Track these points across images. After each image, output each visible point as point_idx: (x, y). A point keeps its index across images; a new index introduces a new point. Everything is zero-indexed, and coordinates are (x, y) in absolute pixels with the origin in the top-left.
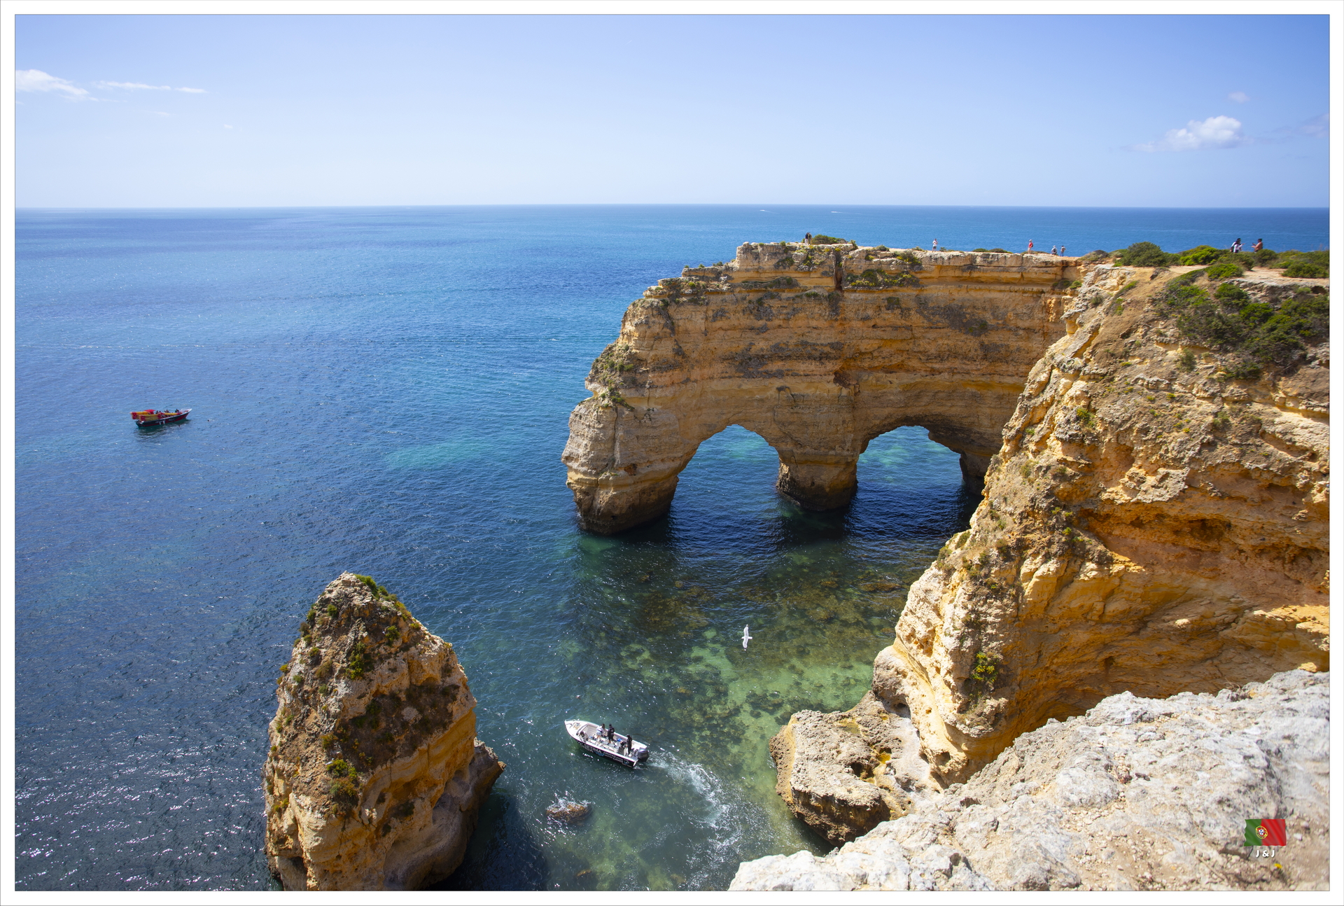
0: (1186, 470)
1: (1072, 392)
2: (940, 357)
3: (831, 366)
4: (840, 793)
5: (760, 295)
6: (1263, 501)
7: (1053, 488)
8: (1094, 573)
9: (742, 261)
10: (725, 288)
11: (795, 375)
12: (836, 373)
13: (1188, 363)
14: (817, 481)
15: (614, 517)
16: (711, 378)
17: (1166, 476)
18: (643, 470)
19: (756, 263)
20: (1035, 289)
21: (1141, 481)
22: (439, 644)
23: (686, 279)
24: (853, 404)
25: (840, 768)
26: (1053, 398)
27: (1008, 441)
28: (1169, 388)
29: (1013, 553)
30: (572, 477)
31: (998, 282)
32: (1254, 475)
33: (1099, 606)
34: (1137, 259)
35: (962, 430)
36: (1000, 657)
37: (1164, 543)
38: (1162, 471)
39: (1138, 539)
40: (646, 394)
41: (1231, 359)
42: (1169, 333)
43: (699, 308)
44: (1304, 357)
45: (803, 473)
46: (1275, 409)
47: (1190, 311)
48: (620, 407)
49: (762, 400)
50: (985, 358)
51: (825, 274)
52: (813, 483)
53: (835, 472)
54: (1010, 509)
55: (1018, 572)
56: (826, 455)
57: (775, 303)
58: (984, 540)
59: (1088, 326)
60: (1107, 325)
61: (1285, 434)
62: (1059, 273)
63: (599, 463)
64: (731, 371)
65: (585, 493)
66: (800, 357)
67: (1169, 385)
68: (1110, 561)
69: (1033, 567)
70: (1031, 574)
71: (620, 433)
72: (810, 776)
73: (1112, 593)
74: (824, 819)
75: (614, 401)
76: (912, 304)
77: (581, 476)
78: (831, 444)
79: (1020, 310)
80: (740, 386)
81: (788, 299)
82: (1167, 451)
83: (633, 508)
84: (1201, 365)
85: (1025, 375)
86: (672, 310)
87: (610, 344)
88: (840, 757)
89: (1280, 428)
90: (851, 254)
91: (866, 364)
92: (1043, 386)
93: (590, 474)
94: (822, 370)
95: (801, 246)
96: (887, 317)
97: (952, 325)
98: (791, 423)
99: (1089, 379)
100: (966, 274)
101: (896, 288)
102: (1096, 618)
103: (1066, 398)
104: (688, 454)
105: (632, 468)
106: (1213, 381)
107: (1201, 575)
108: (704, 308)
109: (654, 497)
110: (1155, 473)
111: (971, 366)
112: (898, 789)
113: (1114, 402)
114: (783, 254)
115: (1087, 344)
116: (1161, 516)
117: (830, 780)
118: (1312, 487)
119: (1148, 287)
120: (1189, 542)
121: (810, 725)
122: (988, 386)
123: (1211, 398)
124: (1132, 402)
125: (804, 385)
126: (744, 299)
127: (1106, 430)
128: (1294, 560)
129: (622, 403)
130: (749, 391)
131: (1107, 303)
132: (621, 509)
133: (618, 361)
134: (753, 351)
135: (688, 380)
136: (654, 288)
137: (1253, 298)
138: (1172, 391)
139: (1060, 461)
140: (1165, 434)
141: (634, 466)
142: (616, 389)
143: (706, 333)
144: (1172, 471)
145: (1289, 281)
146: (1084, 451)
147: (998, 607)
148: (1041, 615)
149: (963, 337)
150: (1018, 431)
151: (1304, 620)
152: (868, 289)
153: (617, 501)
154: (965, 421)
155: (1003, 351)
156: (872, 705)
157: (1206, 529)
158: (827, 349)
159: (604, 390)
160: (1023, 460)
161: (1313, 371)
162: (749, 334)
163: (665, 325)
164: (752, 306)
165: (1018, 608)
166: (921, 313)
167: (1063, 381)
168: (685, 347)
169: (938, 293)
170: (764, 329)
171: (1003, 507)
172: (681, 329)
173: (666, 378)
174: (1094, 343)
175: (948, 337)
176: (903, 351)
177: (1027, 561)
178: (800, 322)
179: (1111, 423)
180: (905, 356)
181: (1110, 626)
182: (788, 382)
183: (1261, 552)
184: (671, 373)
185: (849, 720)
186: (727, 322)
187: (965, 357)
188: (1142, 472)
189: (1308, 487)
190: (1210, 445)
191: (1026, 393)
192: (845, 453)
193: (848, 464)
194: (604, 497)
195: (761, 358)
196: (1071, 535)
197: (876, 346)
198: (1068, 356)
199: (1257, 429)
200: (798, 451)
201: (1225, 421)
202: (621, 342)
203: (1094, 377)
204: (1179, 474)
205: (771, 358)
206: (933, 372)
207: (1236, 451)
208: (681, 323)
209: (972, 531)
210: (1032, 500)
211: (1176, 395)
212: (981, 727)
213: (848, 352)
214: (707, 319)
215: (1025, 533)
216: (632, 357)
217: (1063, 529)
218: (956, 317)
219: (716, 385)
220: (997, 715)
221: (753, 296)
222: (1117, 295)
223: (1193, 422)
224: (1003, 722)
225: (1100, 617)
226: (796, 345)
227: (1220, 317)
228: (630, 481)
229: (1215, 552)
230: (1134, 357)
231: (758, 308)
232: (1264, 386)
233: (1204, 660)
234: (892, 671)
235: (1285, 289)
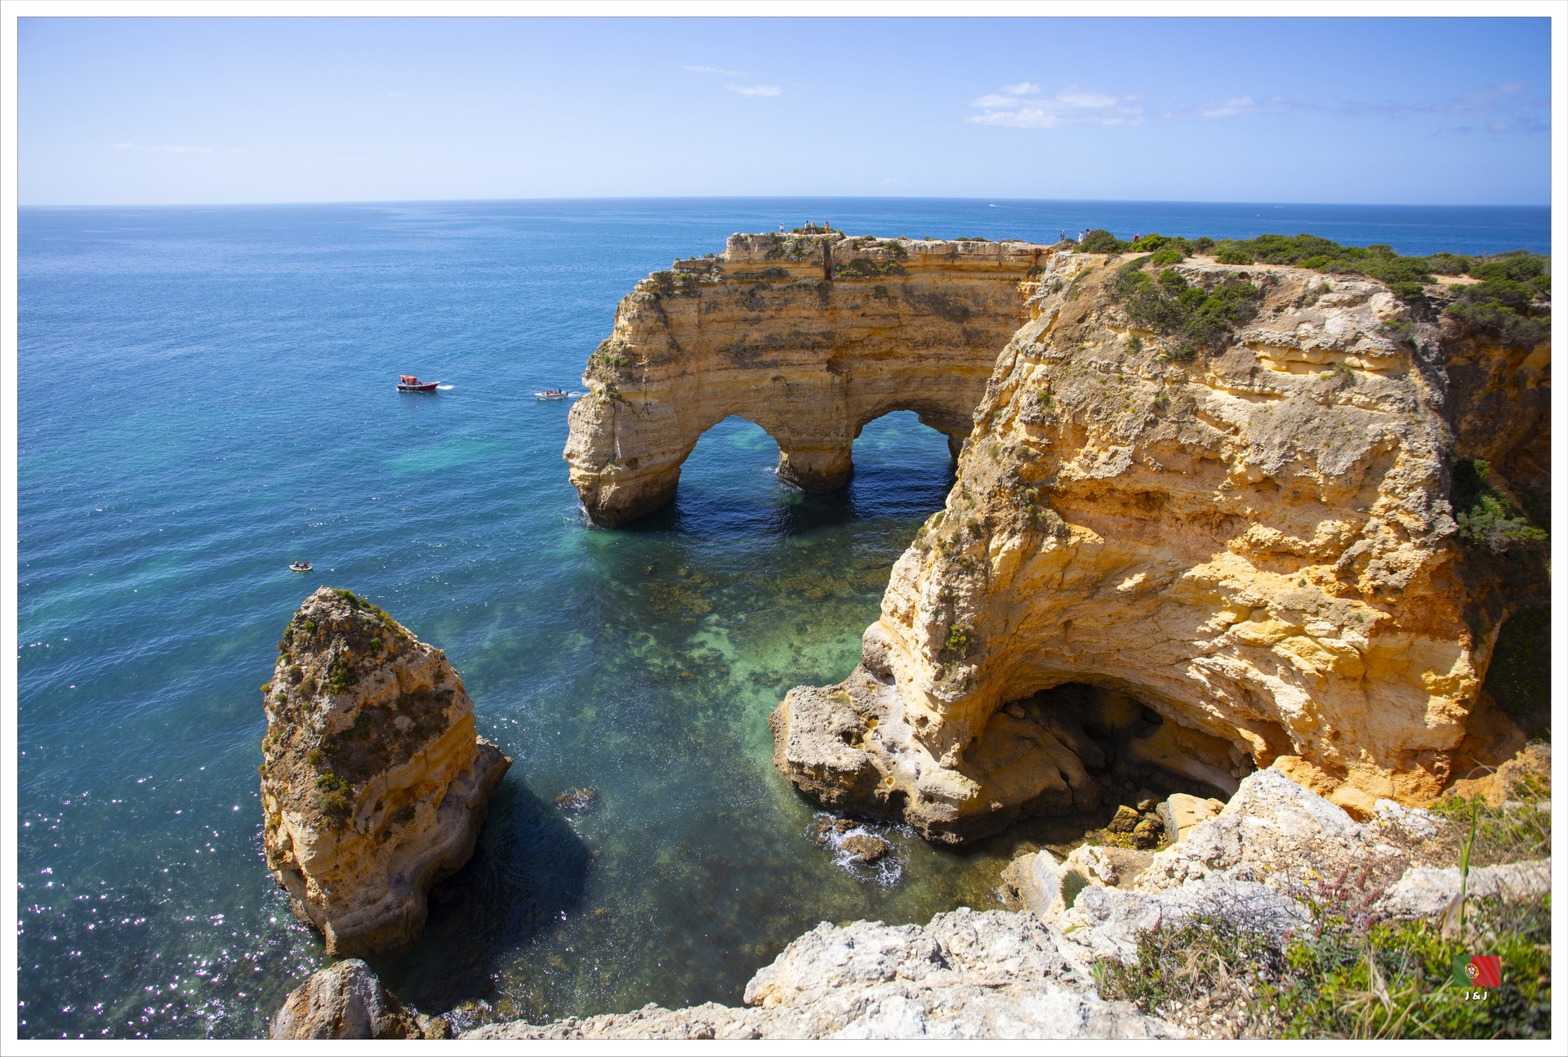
0: (1132, 448)
1: (1034, 376)
2: (926, 344)
3: (823, 355)
4: (830, 760)
5: (752, 286)
6: (1195, 473)
7: (1017, 468)
8: (1054, 546)
9: (733, 252)
10: (716, 280)
11: (790, 365)
12: (828, 362)
13: (1135, 346)
14: (814, 467)
15: (618, 511)
16: (708, 370)
17: (1115, 453)
18: (644, 464)
19: (746, 254)
20: (1012, 276)
21: (1094, 459)
22: (429, 651)
23: (678, 271)
24: (846, 392)
25: (830, 737)
26: (1017, 382)
27: (979, 424)
28: (1119, 370)
29: (982, 531)
30: (575, 473)
31: (978, 269)
32: (1189, 450)
33: (1058, 576)
34: (1093, 246)
35: (948, 413)
36: (971, 627)
37: (1114, 515)
38: (1112, 448)
39: (1092, 513)
40: (644, 389)
41: (1172, 342)
42: (1118, 318)
43: (691, 301)
44: (1231, 339)
45: (801, 459)
46: (1208, 388)
47: (1137, 296)
48: (618, 403)
49: (757, 391)
50: (967, 343)
51: (815, 264)
52: (810, 469)
53: (831, 457)
54: (980, 489)
55: (987, 549)
56: (822, 441)
57: (764, 293)
58: (958, 519)
59: (1048, 312)
60: (1066, 310)
61: (1214, 411)
62: (1034, 261)
63: (600, 459)
64: (727, 362)
65: (588, 489)
66: (793, 347)
67: (1118, 367)
68: (1068, 534)
69: (1000, 543)
70: (999, 549)
71: (619, 429)
72: (803, 747)
73: (1070, 562)
74: (817, 785)
75: (611, 396)
76: (898, 293)
77: (583, 472)
78: (826, 431)
79: (999, 296)
80: (736, 377)
81: (779, 290)
82: (1116, 430)
83: (637, 501)
84: (1147, 346)
85: (994, 360)
86: (664, 303)
87: (605, 340)
88: (832, 727)
89: (1210, 406)
90: (839, 243)
91: (857, 352)
92: (1009, 371)
93: (592, 470)
94: (815, 359)
95: (791, 237)
96: (875, 305)
97: (937, 312)
98: (787, 412)
99: (1049, 363)
100: (949, 263)
101: (883, 277)
102: (1056, 586)
103: (1029, 382)
104: (688, 446)
105: (632, 463)
106: (1156, 362)
107: (1144, 543)
108: (697, 301)
109: (657, 489)
110: (1106, 450)
111: (955, 352)
112: (883, 750)
113: (1071, 384)
114: (773, 244)
115: (1048, 329)
116: (1111, 490)
117: (822, 749)
118: (1235, 459)
119: (1101, 273)
120: (1136, 513)
121: (804, 700)
122: (971, 370)
123: (1155, 377)
124: (1086, 384)
125: (799, 374)
126: (736, 290)
127: (1063, 411)
128: (1219, 525)
129: (619, 398)
130: (745, 382)
131: (1066, 289)
132: (625, 502)
133: (613, 357)
134: (747, 343)
135: (684, 373)
136: (645, 281)
137: (1190, 283)
138: (1121, 372)
139: (1026, 442)
140: (1115, 414)
141: (636, 460)
142: (613, 384)
143: (700, 325)
144: (1120, 448)
145: (1221, 267)
146: (1045, 432)
147: (969, 582)
148: (1008, 587)
149: (947, 324)
150: (987, 415)
151: (1225, 578)
152: (856, 278)
153: (621, 496)
154: (952, 405)
155: (983, 336)
156: (861, 676)
157: (1150, 500)
158: (819, 339)
159: (601, 386)
160: (993, 442)
161: (1238, 352)
162: (744, 326)
163: (658, 319)
164: (744, 297)
165: (987, 582)
166: (907, 302)
167: (1027, 365)
168: (681, 341)
169: (922, 281)
170: (758, 320)
171: (974, 489)
172: (674, 322)
173: (660, 372)
174: (1053, 328)
175: (933, 325)
176: (891, 339)
177: (995, 538)
178: (793, 313)
179: (1068, 404)
180: (894, 343)
181: (1068, 593)
182: (784, 371)
183: (1194, 518)
184: (666, 367)
185: (841, 692)
186: (720, 314)
187: (949, 343)
188: (1095, 450)
189: (1231, 458)
190: (1153, 423)
191: (994, 378)
192: (840, 439)
193: (843, 449)
194: (607, 492)
195: (756, 350)
196: (1034, 512)
197: (866, 335)
198: (1030, 342)
199: (1192, 407)
200: (795, 439)
201: (1166, 401)
202: (616, 337)
203: (1053, 361)
204: (1126, 450)
205: (765, 349)
206: (920, 358)
207: (1174, 427)
208: (674, 316)
209: (947, 511)
210: (999, 480)
211: (1124, 376)
212: (954, 693)
213: (839, 341)
214: (700, 311)
215: (993, 511)
216: (626, 352)
217: (1027, 506)
218: (941, 305)
219: (713, 377)
220: (968, 680)
221: (746, 288)
222: (1075, 282)
223: (1139, 402)
224: (974, 686)
225: (1059, 585)
226: (789, 335)
227: (1163, 302)
228: (631, 475)
229: (1157, 520)
230: (1088, 341)
231: (750, 299)
232: (1198, 367)
233: (1146, 617)
234: (878, 645)
235: (1218, 274)
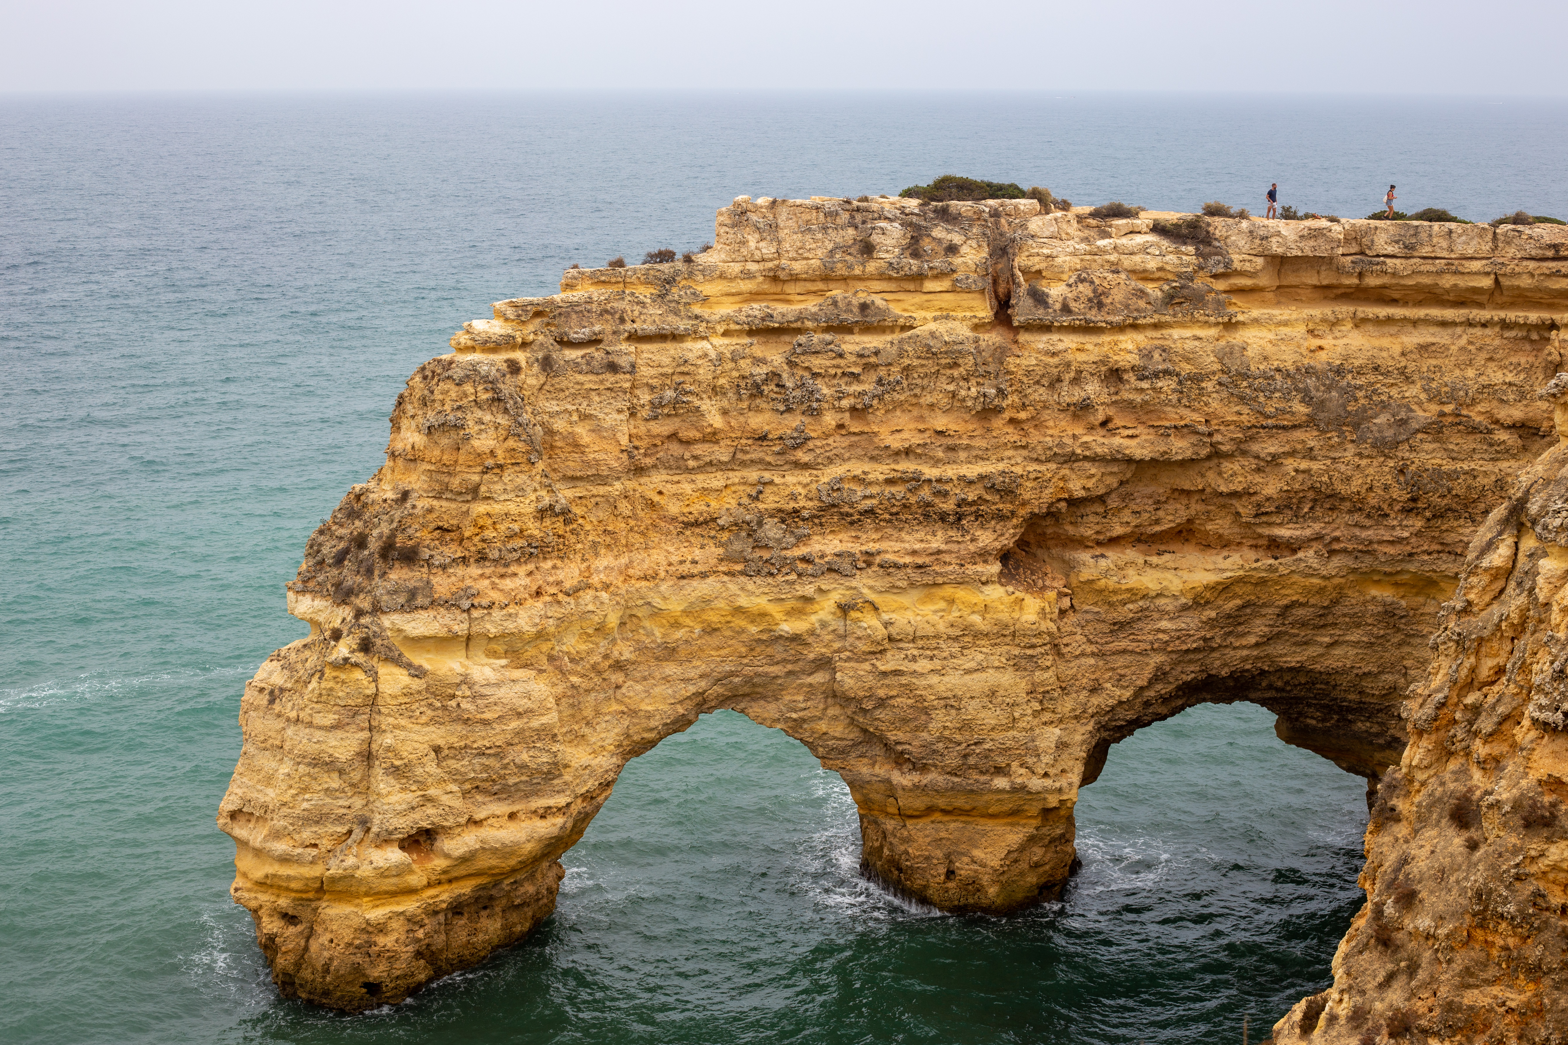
2: (1292, 508)
3: (988, 537)
9: (732, 247)
10: (682, 325)
11: (890, 565)
12: (1005, 557)
14: (963, 868)
15: (370, 985)
16: (651, 578)
18: (454, 846)
19: (769, 252)
20: (1533, 316)
24: (1057, 644)
30: (249, 871)
31: (1435, 298)
35: (1363, 709)
40: (462, 627)
43: (610, 380)
45: (922, 846)
48: (384, 666)
49: (795, 638)
50: (1412, 508)
51: (965, 281)
52: (950, 874)
53: (1014, 837)
56: (984, 790)
63: (325, 827)
64: (707, 558)
65: (286, 917)
66: (900, 517)
71: (386, 741)
75: (367, 647)
77: (273, 869)
78: (1001, 761)
80: (732, 600)
83: (429, 958)
86: (532, 387)
90: (1034, 225)
91: (1087, 530)
93: (300, 861)
94: (965, 548)
96: (1139, 398)
97: (1320, 419)
101: (1161, 317)
105: (421, 843)
111: (1376, 532)
114: (847, 228)
125: (916, 593)
129: (389, 652)
130: (760, 614)
132: (392, 961)
134: (770, 501)
141: (429, 835)
142: (373, 612)
143: (631, 449)
152: (1084, 322)
158: (976, 493)
159: (341, 617)
162: (758, 452)
163: (512, 431)
164: (761, 373)
166: (1233, 388)
168: (575, 493)
170: (797, 441)
172: (559, 441)
173: (517, 581)
175: (1309, 453)
176: (1188, 493)
180: (1196, 507)
182: (871, 585)
184: (531, 567)
186: (691, 418)
187: (1360, 508)
192: (1038, 783)
193: (1047, 812)
194: (342, 928)
195: (793, 521)
197: (1113, 481)
200: (903, 779)
202: (389, 480)
205: (819, 521)
206: (1275, 548)
208: (560, 422)
209: (1333, 990)
210: (1480, 896)
213: (1035, 501)
214: (633, 410)
216: (416, 520)
226: (890, 482)
228: (416, 878)
231: (780, 379)
